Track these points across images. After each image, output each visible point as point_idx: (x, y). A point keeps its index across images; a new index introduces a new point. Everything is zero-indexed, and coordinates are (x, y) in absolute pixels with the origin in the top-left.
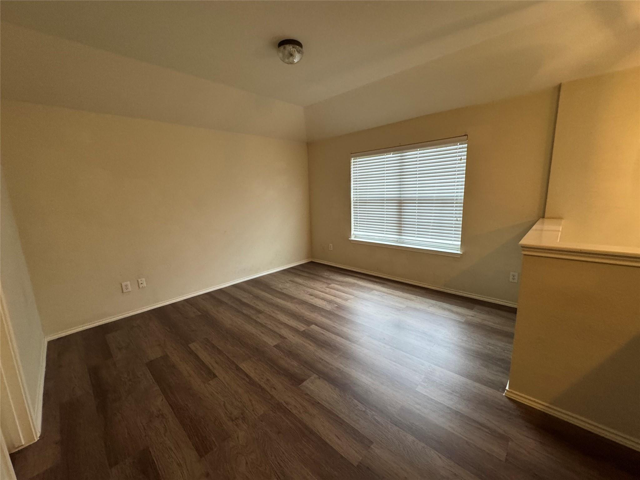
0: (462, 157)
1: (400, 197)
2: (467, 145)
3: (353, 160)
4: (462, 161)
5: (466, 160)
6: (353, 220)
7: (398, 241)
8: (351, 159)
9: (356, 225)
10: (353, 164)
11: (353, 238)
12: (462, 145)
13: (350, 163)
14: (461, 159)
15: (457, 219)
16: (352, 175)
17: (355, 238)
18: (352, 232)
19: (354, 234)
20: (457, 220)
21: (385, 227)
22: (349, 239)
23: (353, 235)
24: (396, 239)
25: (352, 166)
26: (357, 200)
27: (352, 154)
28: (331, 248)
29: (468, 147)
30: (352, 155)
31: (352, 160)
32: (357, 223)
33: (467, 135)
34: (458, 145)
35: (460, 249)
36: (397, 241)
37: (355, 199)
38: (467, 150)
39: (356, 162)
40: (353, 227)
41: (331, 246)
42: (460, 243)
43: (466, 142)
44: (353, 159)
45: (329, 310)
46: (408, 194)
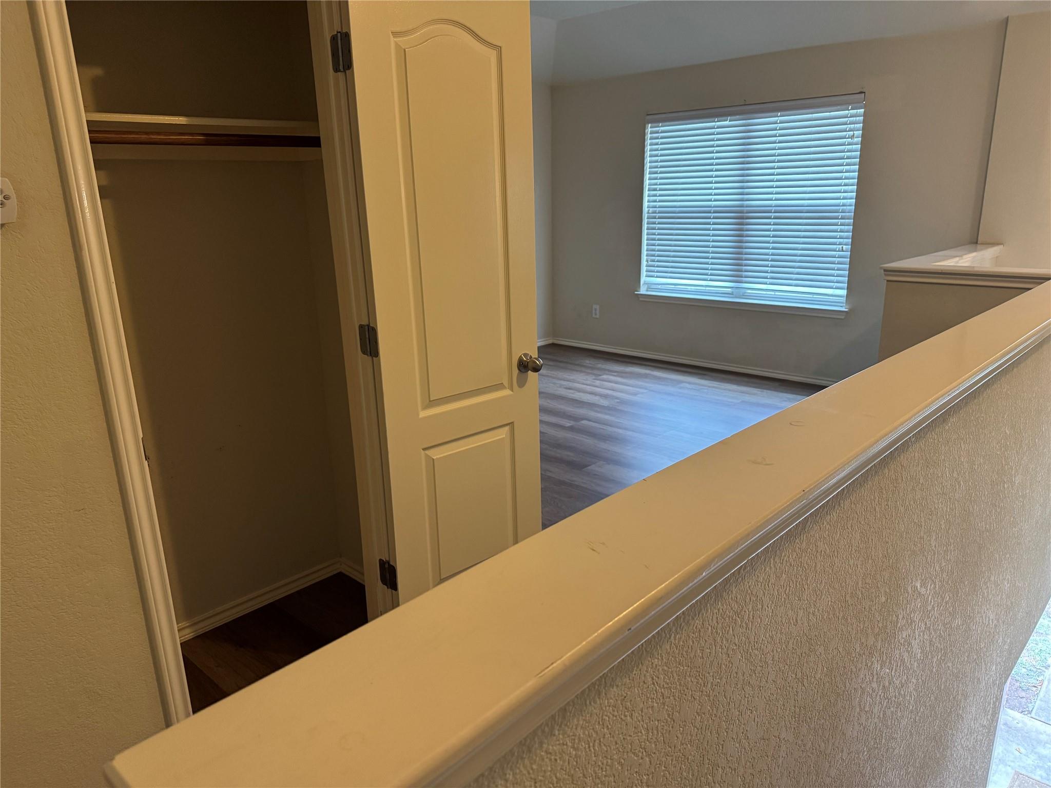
0: (855, 132)
1: (742, 206)
2: (863, 110)
3: (651, 128)
4: (856, 140)
5: (860, 139)
6: (645, 255)
7: (734, 294)
8: (647, 125)
9: (650, 263)
10: (649, 136)
11: (643, 290)
12: (856, 111)
13: (644, 134)
14: (852, 137)
15: (842, 247)
16: (648, 159)
17: (647, 291)
18: (643, 279)
19: (647, 284)
20: (843, 251)
21: (710, 266)
22: (636, 293)
23: (643, 285)
24: (730, 290)
25: (648, 142)
26: (654, 212)
27: (648, 115)
28: (596, 314)
29: (865, 115)
30: (649, 117)
31: (649, 129)
32: (653, 261)
33: (865, 93)
34: (849, 110)
35: (845, 305)
36: (732, 294)
37: (651, 210)
38: (863, 119)
39: (657, 132)
40: (644, 268)
41: (596, 310)
42: (844, 292)
43: (862, 104)
44: (650, 125)
45: (606, 405)
46: (759, 199)
